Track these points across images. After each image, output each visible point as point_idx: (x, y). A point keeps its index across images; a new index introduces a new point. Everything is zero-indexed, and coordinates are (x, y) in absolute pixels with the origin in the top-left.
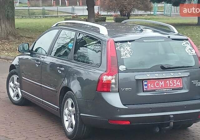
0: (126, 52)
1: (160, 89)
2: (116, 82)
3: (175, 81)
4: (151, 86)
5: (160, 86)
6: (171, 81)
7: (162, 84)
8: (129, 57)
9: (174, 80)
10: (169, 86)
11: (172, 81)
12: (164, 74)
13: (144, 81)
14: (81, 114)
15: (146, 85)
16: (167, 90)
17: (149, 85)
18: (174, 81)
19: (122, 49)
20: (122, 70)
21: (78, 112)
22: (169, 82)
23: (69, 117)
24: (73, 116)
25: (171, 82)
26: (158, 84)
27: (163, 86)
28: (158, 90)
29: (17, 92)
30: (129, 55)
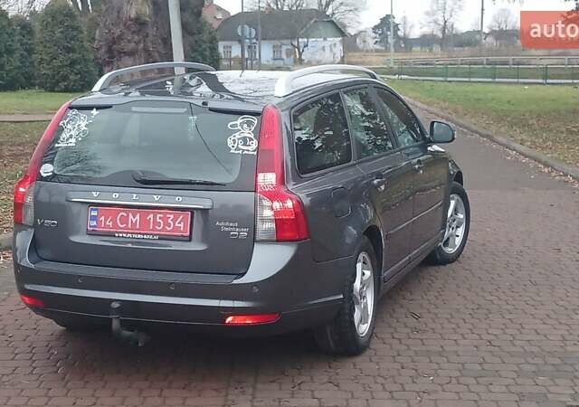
0: (72, 133)
1: (127, 233)
2: (30, 201)
3: (172, 217)
4: (106, 223)
5: (129, 226)
6: (158, 216)
7: (134, 221)
8: (72, 144)
9: (167, 213)
10: (153, 227)
11: (161, 216)
12: (135, 195)
13: (90, 208)
15: (94, 218)
16: (145, 237)
17: (103, 218)
18: (168, 216)
20: (45, 175)
22: (155, 217)
25: (160, 218)
26: (124, 220)
27: (138, 227)
28: (121, 235)
30: (74, 140)
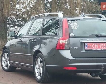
0: (74, 26)
1: (95, 49)
2: (68, 43)
5: (95, 47)
8: (76, 29)
10: (101, 47)
13: (85, 44)
14: (46, 65)
15: (87, 46)
17: (89, 46)
18: (104, 44)
19: (72, 24)
20: (72, 36)
21: (45, 65)
23: (39, 70)
24: (41, 68)
25: (102, 45)
26: (94, 46)
27: (97, 47)
29: (7, 64)
30: (76, 28)
